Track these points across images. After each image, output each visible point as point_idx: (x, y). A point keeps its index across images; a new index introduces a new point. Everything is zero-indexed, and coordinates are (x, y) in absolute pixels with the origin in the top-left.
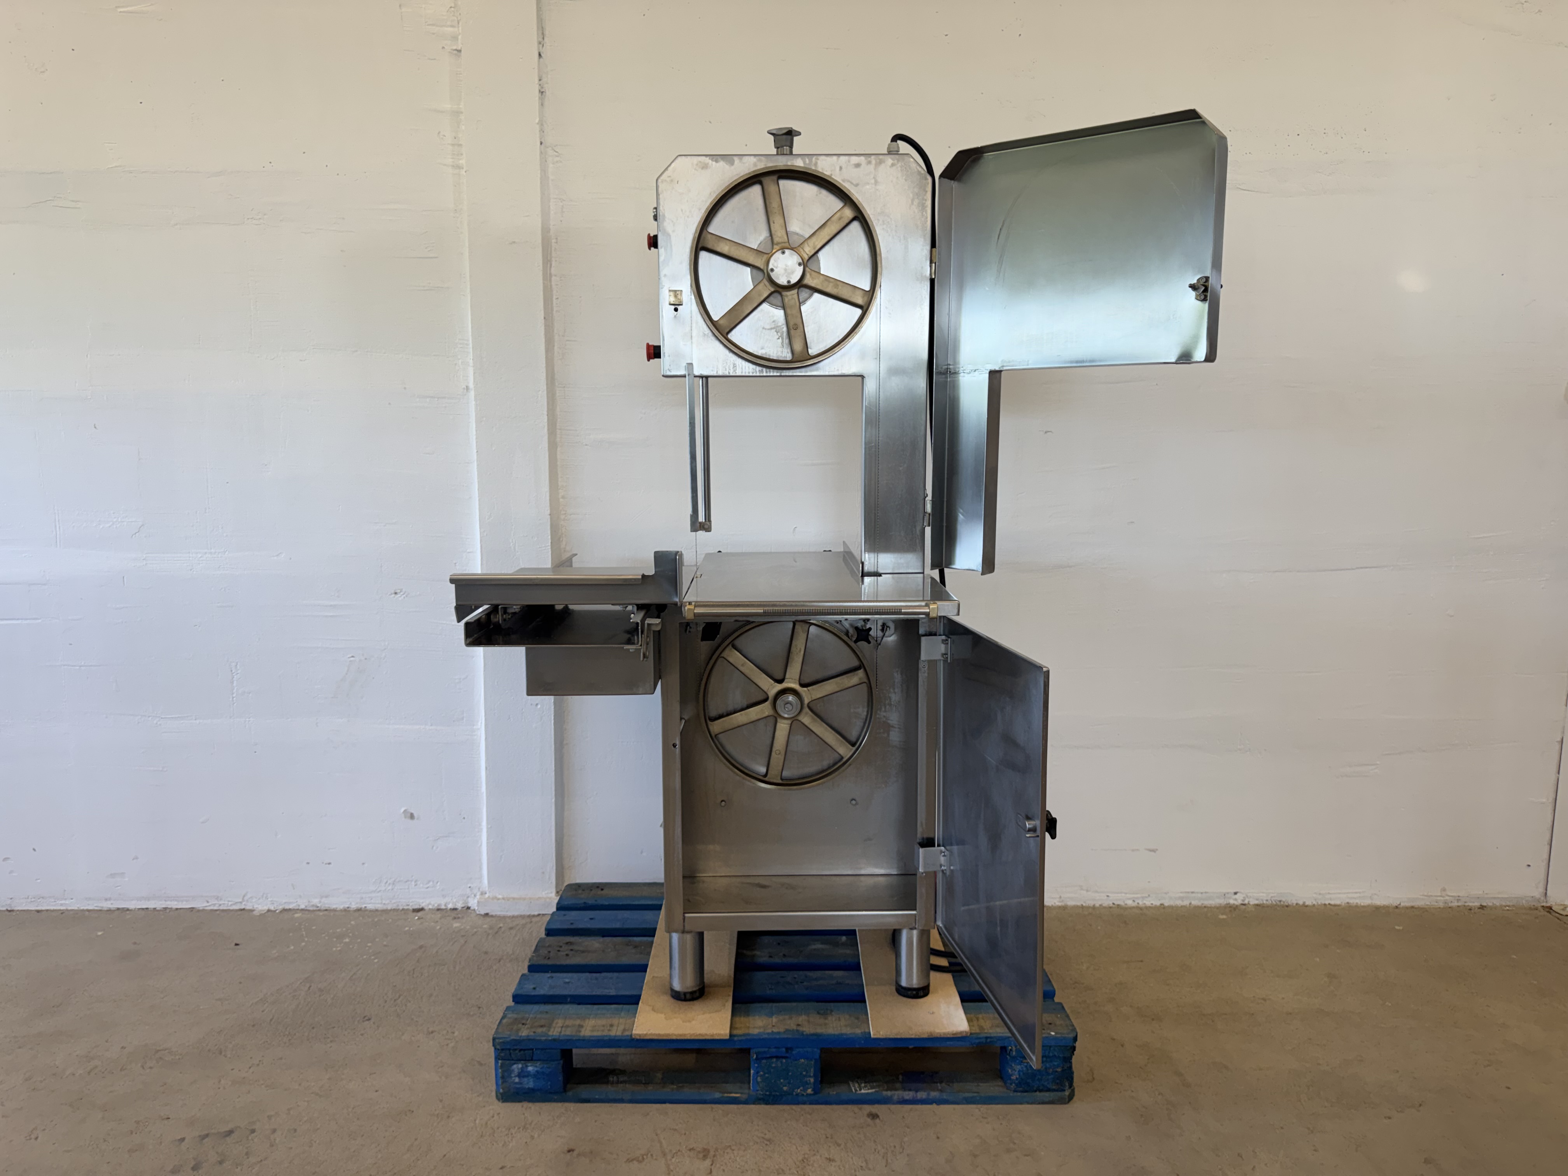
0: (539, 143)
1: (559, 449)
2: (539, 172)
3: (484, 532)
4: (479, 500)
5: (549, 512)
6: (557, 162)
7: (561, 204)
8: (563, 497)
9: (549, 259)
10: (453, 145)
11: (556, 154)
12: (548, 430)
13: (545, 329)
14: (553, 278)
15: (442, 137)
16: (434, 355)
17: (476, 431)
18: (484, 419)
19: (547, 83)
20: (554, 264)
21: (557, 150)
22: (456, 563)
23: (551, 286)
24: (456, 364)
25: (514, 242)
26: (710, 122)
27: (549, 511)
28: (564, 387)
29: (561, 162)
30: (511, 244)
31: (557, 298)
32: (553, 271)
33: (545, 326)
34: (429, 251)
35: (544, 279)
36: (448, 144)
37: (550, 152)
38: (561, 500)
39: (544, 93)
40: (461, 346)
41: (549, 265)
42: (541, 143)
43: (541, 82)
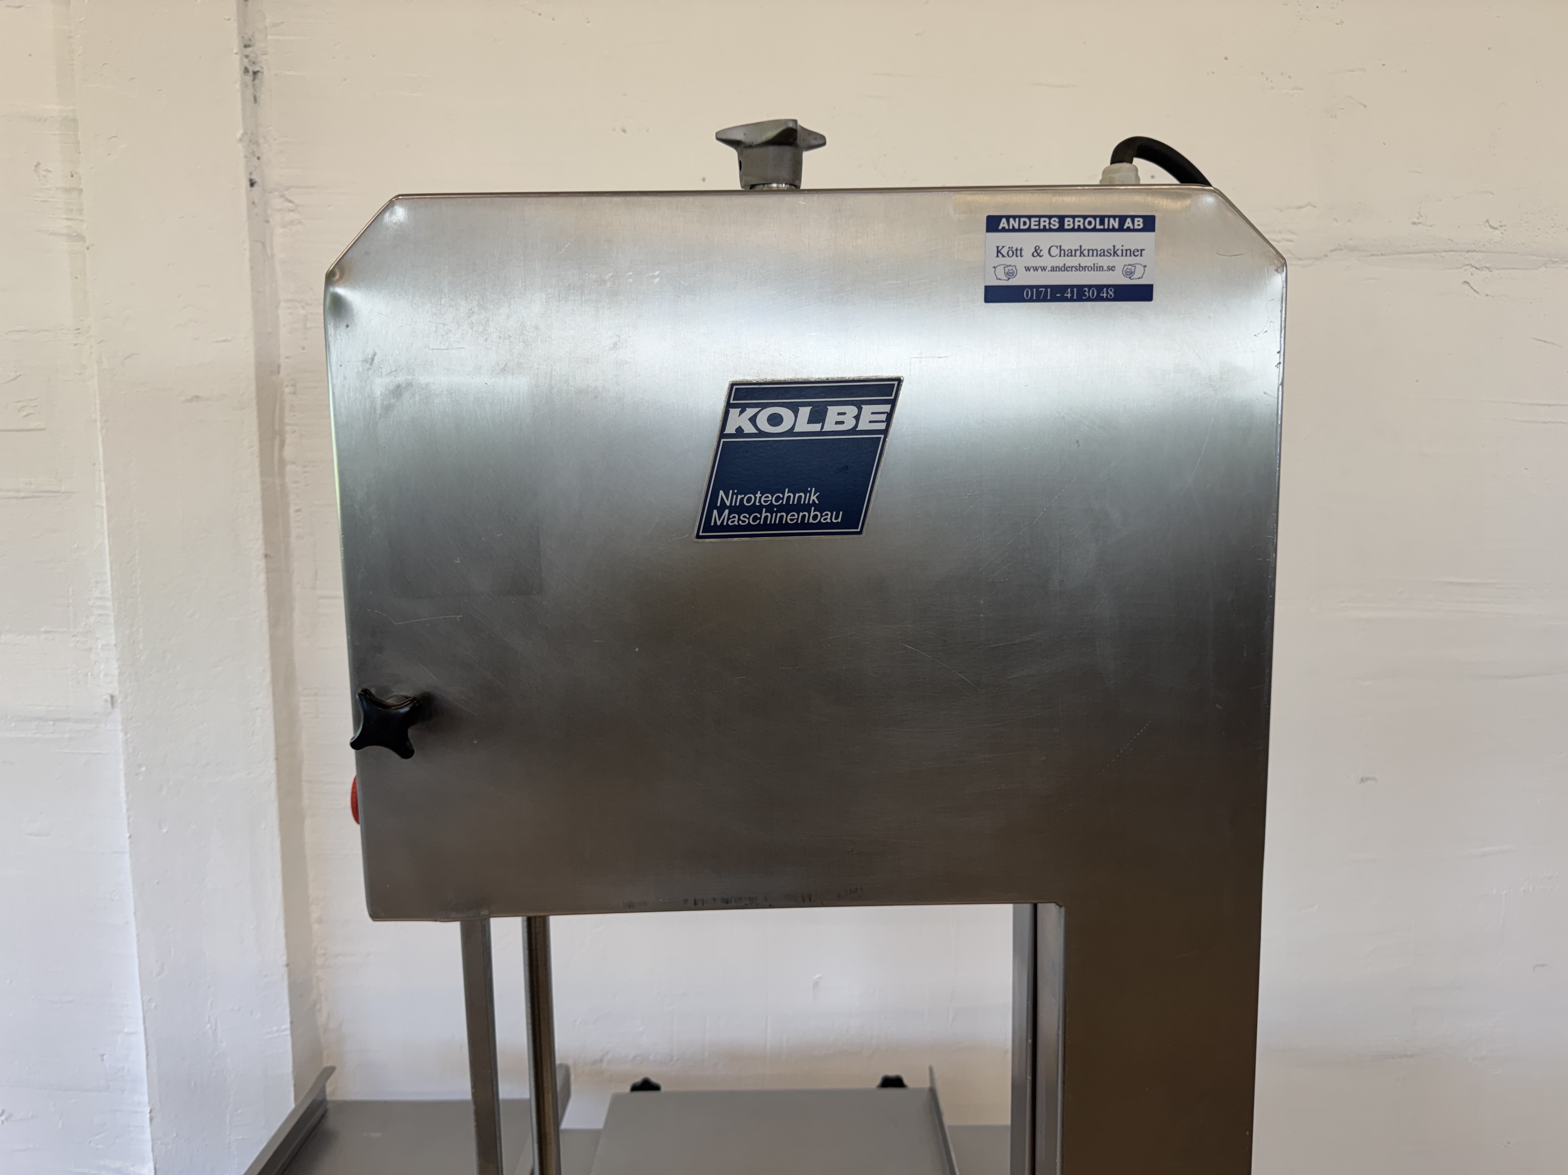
0: (245, 183)
1: (307, 822)
2: (247, 245)
3: (150, 1000)
4: (138, 935)
5: (283, 960)
6: (292, 222)
7: (302, 312)
8: (320, 921)
9: (277, 428)
10: (67, 190)
11: (290, 205)
12: (279, 788)
13: (268, 578)
14: (289, 468)
15: (44, 173)
16: (46, 632)
17: (127, 794)
18: (144, 769)
19: (265, 53)
20: (289, 439)
21: (290, 198)
22: (102, 1055)
23: (283, 485)
24: (90, 649)
25: (197, 397)
26: (624, 131)
27: (285, 958)
28: (316, 695)
29: (300, 223)
30: (190, 401)
31: (299, 510)
32: (289, 452)
33: (267, 572)
34: (26, 416)
35: (263, 473)
36: (58, 188)
37: (277, 202)
38: (316, 926)
39: (259, 75)
40: (100, 612)
41: (277, 442)
42: (252, 184)
43: (249, 49)
